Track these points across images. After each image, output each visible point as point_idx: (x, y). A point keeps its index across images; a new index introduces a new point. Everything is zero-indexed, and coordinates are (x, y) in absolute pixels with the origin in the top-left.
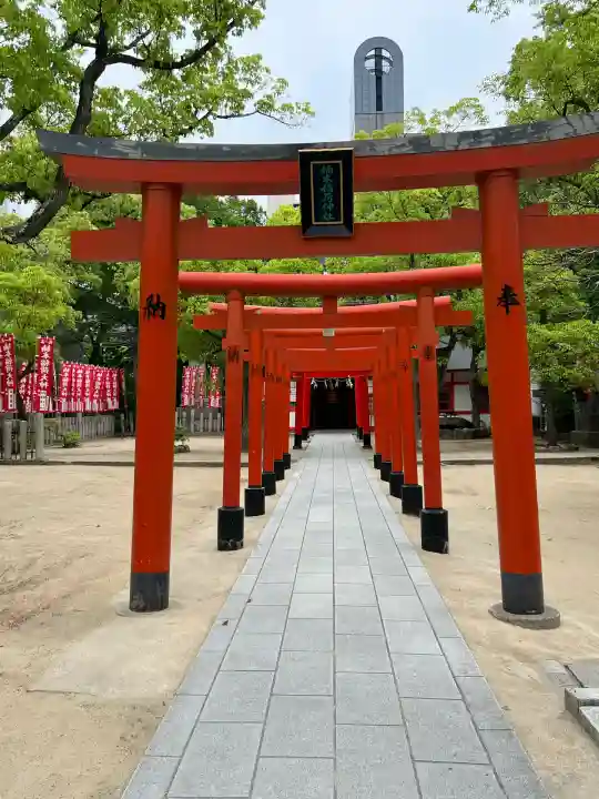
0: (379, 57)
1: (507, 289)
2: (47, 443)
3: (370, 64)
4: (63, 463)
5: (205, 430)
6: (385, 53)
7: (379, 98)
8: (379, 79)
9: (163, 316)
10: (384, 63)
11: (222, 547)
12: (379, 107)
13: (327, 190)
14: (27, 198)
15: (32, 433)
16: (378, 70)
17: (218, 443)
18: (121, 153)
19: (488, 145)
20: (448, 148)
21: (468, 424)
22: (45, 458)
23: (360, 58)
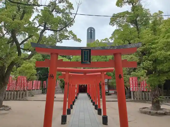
0: (91, 30)
1: (120, 75)
2: (29, 96)
3: (90, 31)
4: (31, 100)
5: (59, 93)
6: (92, 30)
7: (91, 36)
8: (91, 34)
9: (53, 78)
10: (92, 31)
11: (62, 124)
12: (91, 38)
13: (86, 55)
14: (29, 51)
15: (26, 94)
16: (91, 32)
17: (62, 96)
18: (47, 47)
19: (116, 49)
20: (108, 49)
21: (107, 93)
22: (28, 100)
23: (88, 30)
